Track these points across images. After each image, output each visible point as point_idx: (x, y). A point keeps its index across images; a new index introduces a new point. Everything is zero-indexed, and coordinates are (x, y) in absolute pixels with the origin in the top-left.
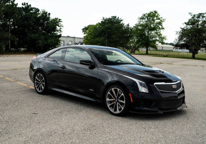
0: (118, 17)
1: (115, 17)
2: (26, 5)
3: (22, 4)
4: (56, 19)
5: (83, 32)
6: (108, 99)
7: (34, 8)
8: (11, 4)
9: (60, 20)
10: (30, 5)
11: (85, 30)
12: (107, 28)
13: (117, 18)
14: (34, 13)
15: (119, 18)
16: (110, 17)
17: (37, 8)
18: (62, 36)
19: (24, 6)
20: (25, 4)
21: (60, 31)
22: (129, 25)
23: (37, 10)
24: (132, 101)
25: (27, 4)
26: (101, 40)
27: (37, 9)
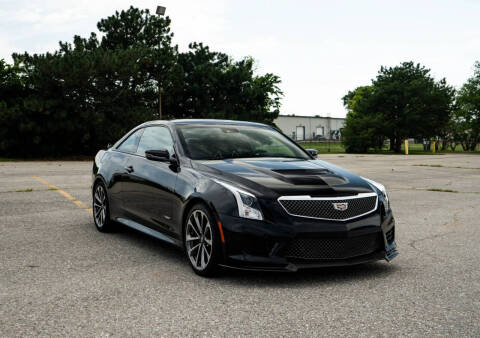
0: (418, 65)
1: (411, 64)
2: (199, 47)
3: (190, 46)
4: (269, 76)
5: (345, 103)
6: (189, 238)
7: (214, 54)
8: (161, 46)
9: (276, 77)
10: (207, 48)
11: (348, 99)
12: (391, 93)
13: (415, 65)
14: (216, 65)
15: (421, 67)
16: (400, 66)
17: (223, 53)
18: (280, 114)
19: (193, 51)
20: (195, 46)
21: (277, 103)
22: (445, 83)
23: (224, 58)
24: (223, 240)
25: (201, 44)
26: (376, 120)
27: (223, 55)
